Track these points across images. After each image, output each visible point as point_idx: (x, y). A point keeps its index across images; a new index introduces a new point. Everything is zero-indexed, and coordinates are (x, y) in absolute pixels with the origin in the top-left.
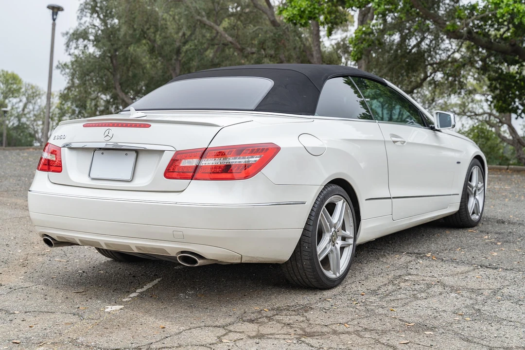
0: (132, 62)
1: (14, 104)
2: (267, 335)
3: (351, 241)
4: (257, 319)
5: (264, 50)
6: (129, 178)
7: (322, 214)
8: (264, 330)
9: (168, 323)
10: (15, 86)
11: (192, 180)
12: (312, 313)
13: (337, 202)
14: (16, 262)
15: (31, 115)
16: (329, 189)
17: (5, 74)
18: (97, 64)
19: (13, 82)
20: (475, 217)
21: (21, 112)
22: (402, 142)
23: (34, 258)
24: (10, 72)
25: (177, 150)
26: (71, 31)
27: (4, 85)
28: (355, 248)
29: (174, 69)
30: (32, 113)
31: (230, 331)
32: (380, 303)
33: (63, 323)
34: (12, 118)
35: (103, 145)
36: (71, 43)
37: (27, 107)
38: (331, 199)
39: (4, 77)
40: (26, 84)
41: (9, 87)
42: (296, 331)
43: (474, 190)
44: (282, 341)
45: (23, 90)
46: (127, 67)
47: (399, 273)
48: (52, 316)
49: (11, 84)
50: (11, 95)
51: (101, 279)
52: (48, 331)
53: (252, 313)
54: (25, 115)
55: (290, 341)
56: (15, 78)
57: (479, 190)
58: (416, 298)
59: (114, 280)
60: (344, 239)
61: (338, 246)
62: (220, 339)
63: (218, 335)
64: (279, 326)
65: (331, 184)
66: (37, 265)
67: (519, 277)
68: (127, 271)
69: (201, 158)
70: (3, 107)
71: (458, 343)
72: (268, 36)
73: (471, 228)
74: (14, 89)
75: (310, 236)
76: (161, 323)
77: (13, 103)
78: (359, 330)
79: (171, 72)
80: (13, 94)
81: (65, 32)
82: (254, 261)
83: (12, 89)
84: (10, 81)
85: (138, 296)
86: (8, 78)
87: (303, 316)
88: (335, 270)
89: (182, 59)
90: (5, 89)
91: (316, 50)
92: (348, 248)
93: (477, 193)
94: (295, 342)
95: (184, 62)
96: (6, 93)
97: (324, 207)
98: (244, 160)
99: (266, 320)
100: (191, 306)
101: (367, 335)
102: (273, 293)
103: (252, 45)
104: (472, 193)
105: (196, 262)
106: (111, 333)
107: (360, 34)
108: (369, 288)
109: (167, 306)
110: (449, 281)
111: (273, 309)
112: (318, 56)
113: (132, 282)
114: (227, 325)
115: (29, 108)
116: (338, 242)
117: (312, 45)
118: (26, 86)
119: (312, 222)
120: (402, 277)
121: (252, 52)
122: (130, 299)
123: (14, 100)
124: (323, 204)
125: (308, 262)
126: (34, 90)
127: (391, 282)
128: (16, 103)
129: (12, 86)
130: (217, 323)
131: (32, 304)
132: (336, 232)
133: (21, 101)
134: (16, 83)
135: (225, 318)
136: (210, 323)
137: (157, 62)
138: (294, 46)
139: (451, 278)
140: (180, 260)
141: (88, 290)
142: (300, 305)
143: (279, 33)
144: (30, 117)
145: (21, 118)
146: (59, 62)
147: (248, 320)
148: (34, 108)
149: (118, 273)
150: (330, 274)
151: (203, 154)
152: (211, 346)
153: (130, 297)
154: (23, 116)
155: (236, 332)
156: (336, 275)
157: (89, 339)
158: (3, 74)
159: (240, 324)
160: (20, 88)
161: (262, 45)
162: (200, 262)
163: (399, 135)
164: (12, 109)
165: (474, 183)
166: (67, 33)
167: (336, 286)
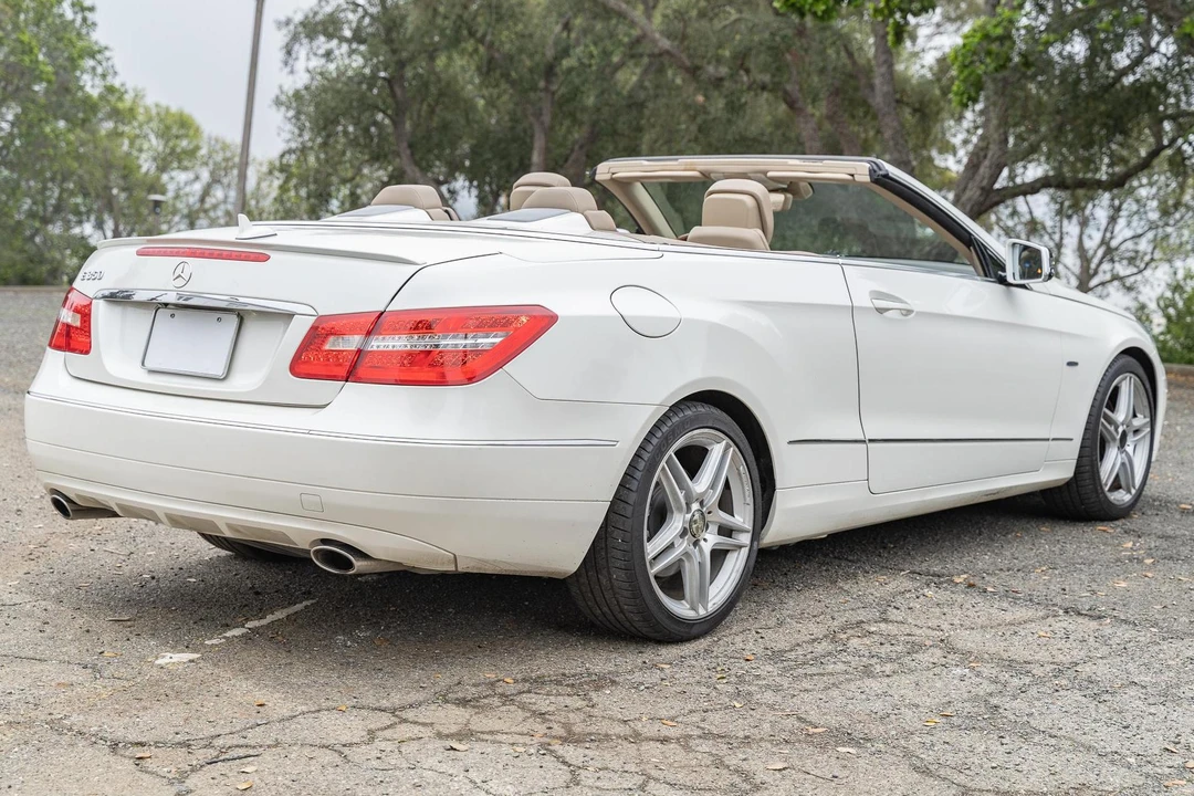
0: (441, 94)
1: (182, 185)
2: (482, 733)
3: (745, 539)
4: (477, 700)
5: (748, 71)
6: (219, 371)
7: (663, 469)
8: (481, 722)
9: (277, 695)
10: (184, 143)
11: (347, 381)
12: (608, 692)
13: (712, 444)
14: (19, 549)
15: (220, 213)
16: (688, 413)
17: (163, 113)
18: (355, 96)
19: (182, 132)
20: (1122, 497)
21: (197, 206)
22: (904, 312)
23: (62, 542)
24: (174, 109)
25: (320, 314)
26: (298, 18)
27: (160, 141)
28: (754, 555)
29: (538, 115)
30: (222, 207)
31: (405, 721)
32: (778, 679)
33: (53, 684)
34: (177, 219)
35: (171, 298)
36: (296, 47)
37: (212, 192)
38: (692, 437)
39: (161, 120)
40: (210, 139)
41: (171, 144)
42: (550, 728)
43: (1120, 430)
44: (505, 748)
45: (203, 152)
46: (429, 105)
47: (862, 615)
48: (38, 667)
49: (177, 137)
50: (175, 165)
51: (182, 595)
52: (14, 697)
53: (474, 685)
54: (206, 211)
55: (522, 750)
56: (185, 124)
57: (1136, 432)
58: (867, 672)
59: (210, 600)
60: (726, 531)
61: (707, 547)
62: (372, 735)
63: (373, 726)
64: (520, 714)
65: (695, 403)
66: (59, 558)
67: (1143, 639)
68: (248, 581)
69: (369, 333)
70: (156, 193)
71: (901, 776)
72: (756, 38)
73: (1106, 523)
74: (182, 148)
75: (629, 514)
76: (260, 695)
77: (178, 183)
78: (691, 736)
79: (532, 119)
80: (180, 161)
81: (283, 19)
82: (489, 570)
83: (178, 150)
84: (174, 131)
85: (243, 635)
86: (168, 122)
87: (586, 697)
88: (695, 599)
89: (559, 89)
90: (161, 148)
91: (883, 75)
92: (736, 554)
93: (1131, 439)
94: (532, 751)
95: (563, 95)
96: (164, 160)
97: (671, 452)
98: (464, 342)
99: (496, 701)
100: (348, 663)
101: (705, 746)
102: (546, 645)
103: (719, 60)
104: (1114, 439)
105: (350, 565)
106: (145, 708)
107: (976, 40)
108: (773, 645)
109: (295, 660)
110: (967, 640)
111: (525, 680)
112: (885, 88)
113: (246, 605)
114: (403, 708)
115: (214, 196)
116: (707, 536)
117: (873, 62)
118: (209, 143)
119: (636, 483)
120: (866, 626)
121: (719, 76)
122: (223, 640)
123: (182, 177)
124: (669, 446)
125: (622, 574)
126: (228, 154)
127: (832, 637)
128: (186, 184)
129: (178, 142)
130: (384, 703)
131: (9, 640)
132: (702, 514)
133: (197, 178)
134: (187, 136)
135: (409, 693)
136: (370, 700)
137: (499, 97)
138: (821, 64)
139: (977, 636)
140: (317, 559)
141: (141, 617)
142: (589, 675)
143: (782, 33)
144: (218, 218)
145: (198, 218)
146: (281, 87)
147: (457, 699)
148: (226, 197)
149: (227, 585)
150: (681, 609)
151: (376, 323)
152: (343, 749)
153: (225, 637)
154: (202, 215)
155: (416, 723)
156: (697, 612)
157: (92, 719)
158: (158, 114)
159: (433, 707)
160: (197, 148)
161: (741, 61)
162: (359, 565)
163: (897, 295)
164: (177, 197)
165: (1121, 415)
166: (288, 22)
167: (696, 637)
